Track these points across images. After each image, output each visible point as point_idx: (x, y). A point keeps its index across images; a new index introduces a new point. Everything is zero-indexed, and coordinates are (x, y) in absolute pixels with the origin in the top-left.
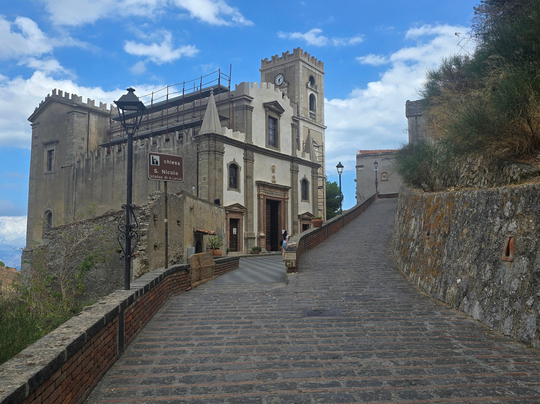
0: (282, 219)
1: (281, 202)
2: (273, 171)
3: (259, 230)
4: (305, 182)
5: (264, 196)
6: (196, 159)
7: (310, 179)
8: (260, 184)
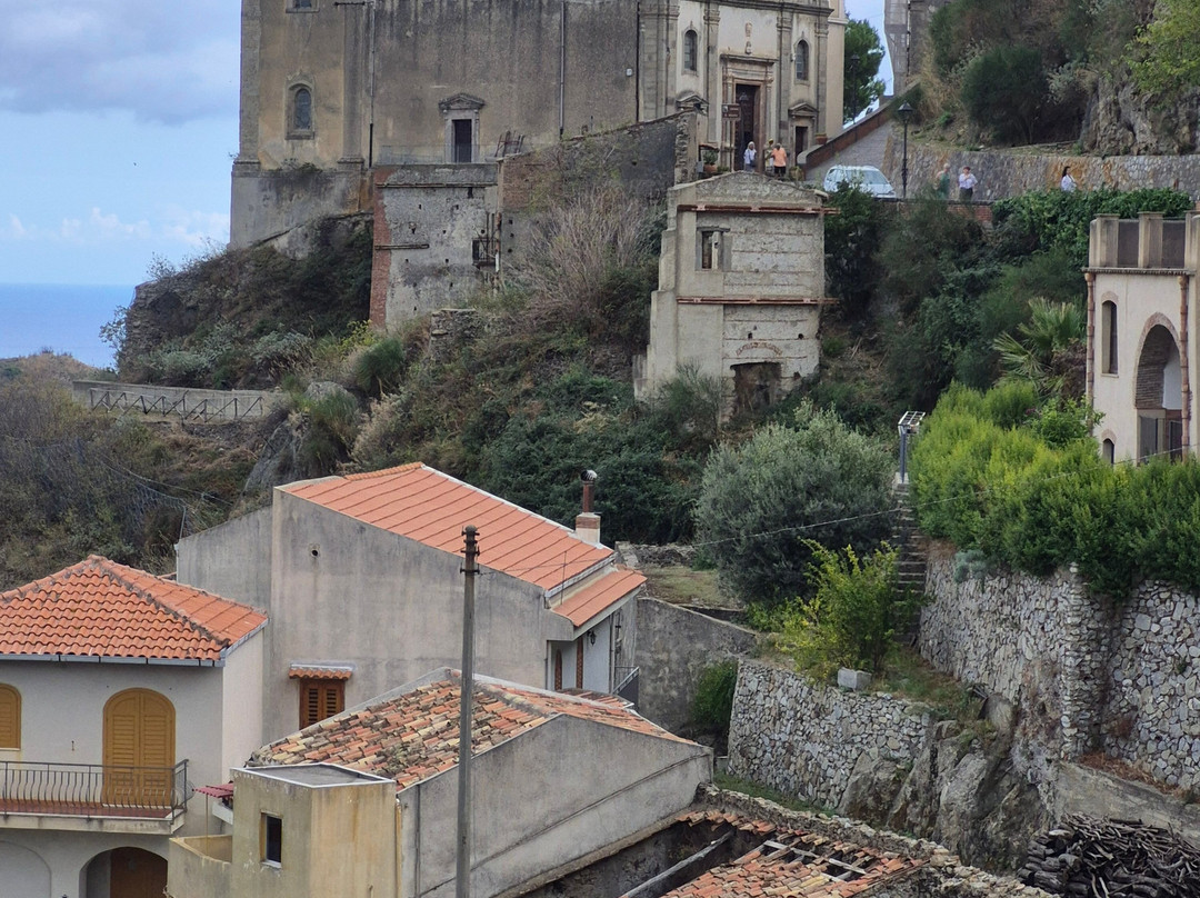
0: (762, 117)
1: (759, 87)
2: (748, 32)
3: (724, 137)
4: (803, 44)
5: (734, 78)
6: (634, 25)
7: (811, 41)
8: (725, 59)
